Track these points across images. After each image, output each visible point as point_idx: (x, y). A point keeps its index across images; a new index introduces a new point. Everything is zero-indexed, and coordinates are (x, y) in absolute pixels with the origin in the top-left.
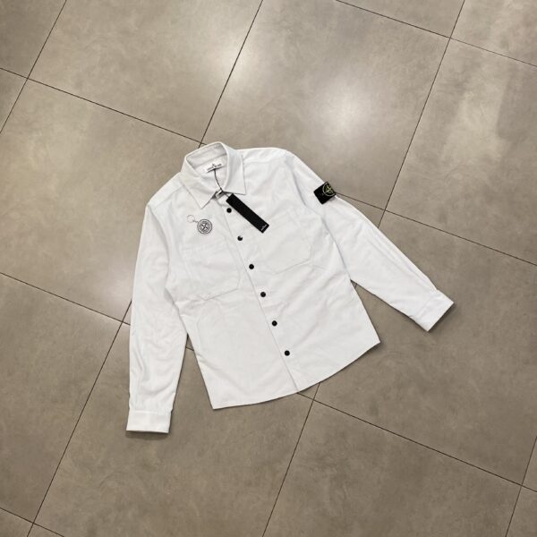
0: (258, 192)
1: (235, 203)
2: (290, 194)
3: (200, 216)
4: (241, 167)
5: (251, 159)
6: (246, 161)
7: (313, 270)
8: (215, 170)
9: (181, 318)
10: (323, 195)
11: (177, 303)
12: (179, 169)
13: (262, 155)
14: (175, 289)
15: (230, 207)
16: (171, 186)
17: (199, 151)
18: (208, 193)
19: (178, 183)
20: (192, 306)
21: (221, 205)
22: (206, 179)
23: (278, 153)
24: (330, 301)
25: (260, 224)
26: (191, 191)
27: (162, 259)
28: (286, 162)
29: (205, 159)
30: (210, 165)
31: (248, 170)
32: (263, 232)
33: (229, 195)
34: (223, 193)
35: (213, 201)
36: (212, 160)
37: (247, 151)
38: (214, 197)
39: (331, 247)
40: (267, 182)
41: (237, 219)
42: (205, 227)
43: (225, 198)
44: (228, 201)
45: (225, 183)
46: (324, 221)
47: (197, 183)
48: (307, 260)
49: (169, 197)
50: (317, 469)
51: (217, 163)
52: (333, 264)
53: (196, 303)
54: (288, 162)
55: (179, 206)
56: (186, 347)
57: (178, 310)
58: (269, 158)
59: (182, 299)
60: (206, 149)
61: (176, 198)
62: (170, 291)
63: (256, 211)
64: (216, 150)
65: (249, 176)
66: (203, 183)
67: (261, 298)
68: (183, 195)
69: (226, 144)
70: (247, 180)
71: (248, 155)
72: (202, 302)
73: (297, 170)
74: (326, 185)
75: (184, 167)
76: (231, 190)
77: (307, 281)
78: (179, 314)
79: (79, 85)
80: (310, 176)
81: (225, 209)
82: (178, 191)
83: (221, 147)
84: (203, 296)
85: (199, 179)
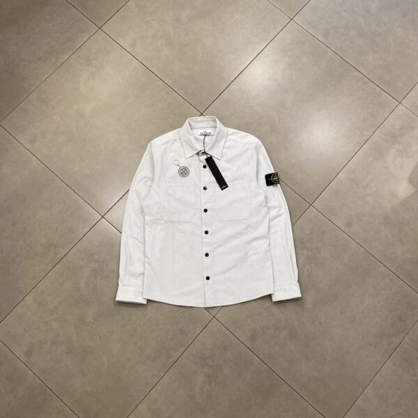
0: (229, 161)
1: (211, 163)
2: (251, 170)
3: (183, 163)
4: (224, 140)
5: (233, 137)
6: (229, 137)
7: (246, 228)
8: (205, 135)
9: (144, 227)
10: (271, 180)
11: (146, 217)
12: (181, 126)
13: (242, 137)
14: (148, 207)
15: (207, 165)
16: (171, 135)
17: (199, 119)
18: (195, 149)
19: (177, 135)
21: (200, 161)
22: (196, 139)
23: (252, 140)
24: (251, 253)
25: (222, 183)
26: (184, 144)
28: (256, 147)
29: (201, 125)
30: (203, 131)
31: (228, 144)
32: (222, 189)
33: (209, 156)
34: (204, 153)
35: (195, 156)
36: (206, 128)
37: (232, 130)
38: (198, 154)
39: (266, 214)
40: (237, 156)
41: (208, 175)
43: (205, 157)
44: (206, 160)
45: (209, 147)
46: (266, 198)
47: (190, 140)
48: (245, 219)
49: (167, 143)
50: (198, 364)
51: (208, 131)
52: (262, 230)
53: (158, 221)
55: (171, 151)
57: (145, 221)
58: (245, 141)
59: (150, 215)
60: (204, 119)
61: (172, 144)
62: (144, 207)
63: (223, 174)
64: (211, 123)
65: (228, 148)
66: (193, 141)
67: (204, 234)
68: (177, 144)
69: (219, 120)
70: (224, 150)
71: (233, 134)
72: (163, 222)
73: (261, 157)
74: (275, 175)
75: (184, 126)
76: (211, 153)
77: (239, 234)
78: (144, 224)
79: (133, 45)
80: (268, 164)
81: (202, 165)
82: (175, 140)
83: (215, 121)
84: (165, 218)
85: (192, 138)
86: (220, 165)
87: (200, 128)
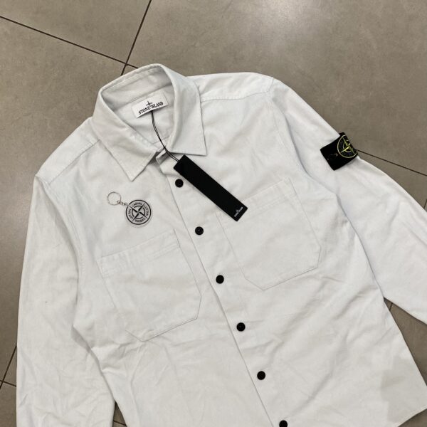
0: (226, 151)
1: (189, 171)
2: (281, 155)
3: (130, 194)
4: (198, 108)
5: (213, 93)
6: (206, 96)
7: (323, 286)
8: (152, 112)
9: (102, 374)
10: (336, 156)
11: (94, 349)
12: (90, 113)
13: (231, 86)
14: (90, 328)
15: (181, 178)
16: (75, 141)
17: (124, 79)
18: (143, 154)
19: (89, 136)
20: (121, 353)
21: (165, 175)
23: (258, 84)
24: (351, 335)
25: (233, 207)
26: (113, 150)
27: (66, 271)
28: (275, 100)
29: (133, 93)
30: (143, 105)
31: (210, 112)
32: (237, 219)
33: (179, 158)
34: (169, 155)
35: (150, 168)
36: (145, 95)
37: (205, 79)
38: (153, 161)
39: (352, 239)
40: (242, 134)
41: (195, 202)
42: (139, 213)
43: (169, 165)
44: (176, 168)
47: (123, 139)
49: (75, 163)
51: (155, 100)
52: (355, 274)
53: (128, 348)
54: (277, 101)
55: (93, 178)
56: (114, 421)
57: (97, 360)
58: (244, 91)
59: (105, 343)
60: (135, 77)
61: (87, 163)
62: (82, 332)
63: (226, 184)
64: (154, 79)
65: (212, 123)
66: (132, 138)
67: (237, 333)
68: (99, 157)
69: (168, 66)
70: (208, 131)
71: (208, 87)
72: (138, 344)
73: (292, 113)
74: (343, 138)
75: (97, 110)
76: (182, 149)
77: (313, 303)
78: (100, 369)
80: (314, 123)
81: (172, 181)
82: (90, 150)
83: (162, 72)
84: (140, 335)
85: (126, 132)
86: (211, 165)
87: (133, 100)
